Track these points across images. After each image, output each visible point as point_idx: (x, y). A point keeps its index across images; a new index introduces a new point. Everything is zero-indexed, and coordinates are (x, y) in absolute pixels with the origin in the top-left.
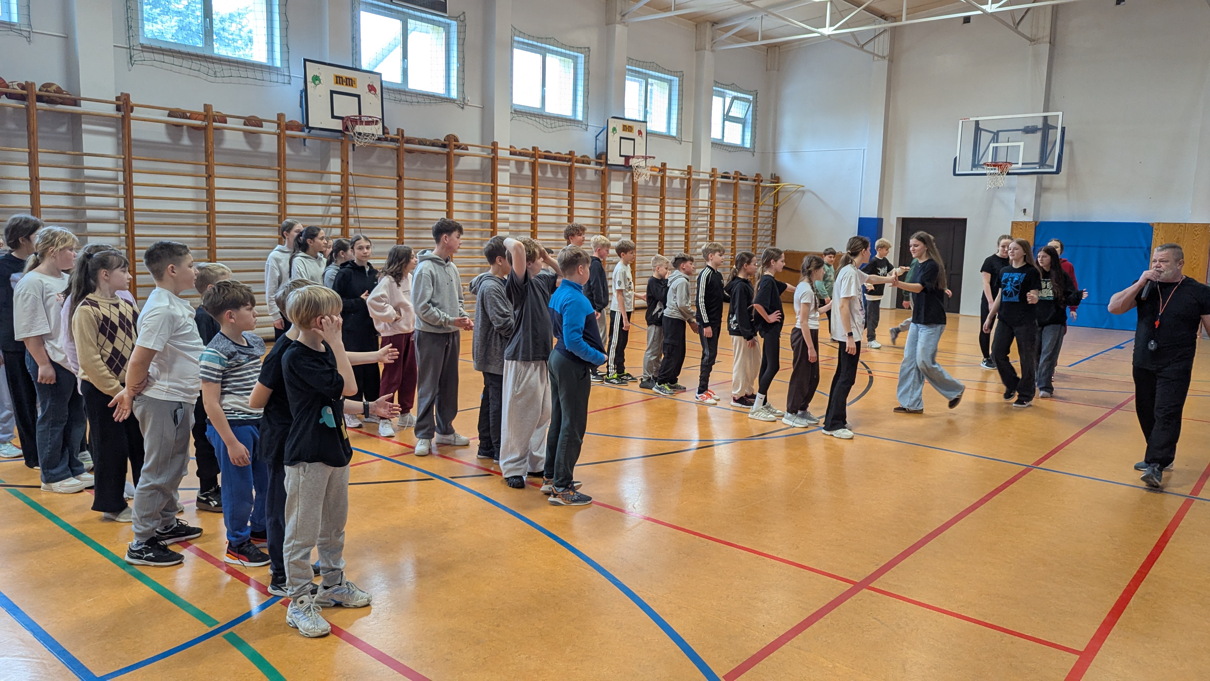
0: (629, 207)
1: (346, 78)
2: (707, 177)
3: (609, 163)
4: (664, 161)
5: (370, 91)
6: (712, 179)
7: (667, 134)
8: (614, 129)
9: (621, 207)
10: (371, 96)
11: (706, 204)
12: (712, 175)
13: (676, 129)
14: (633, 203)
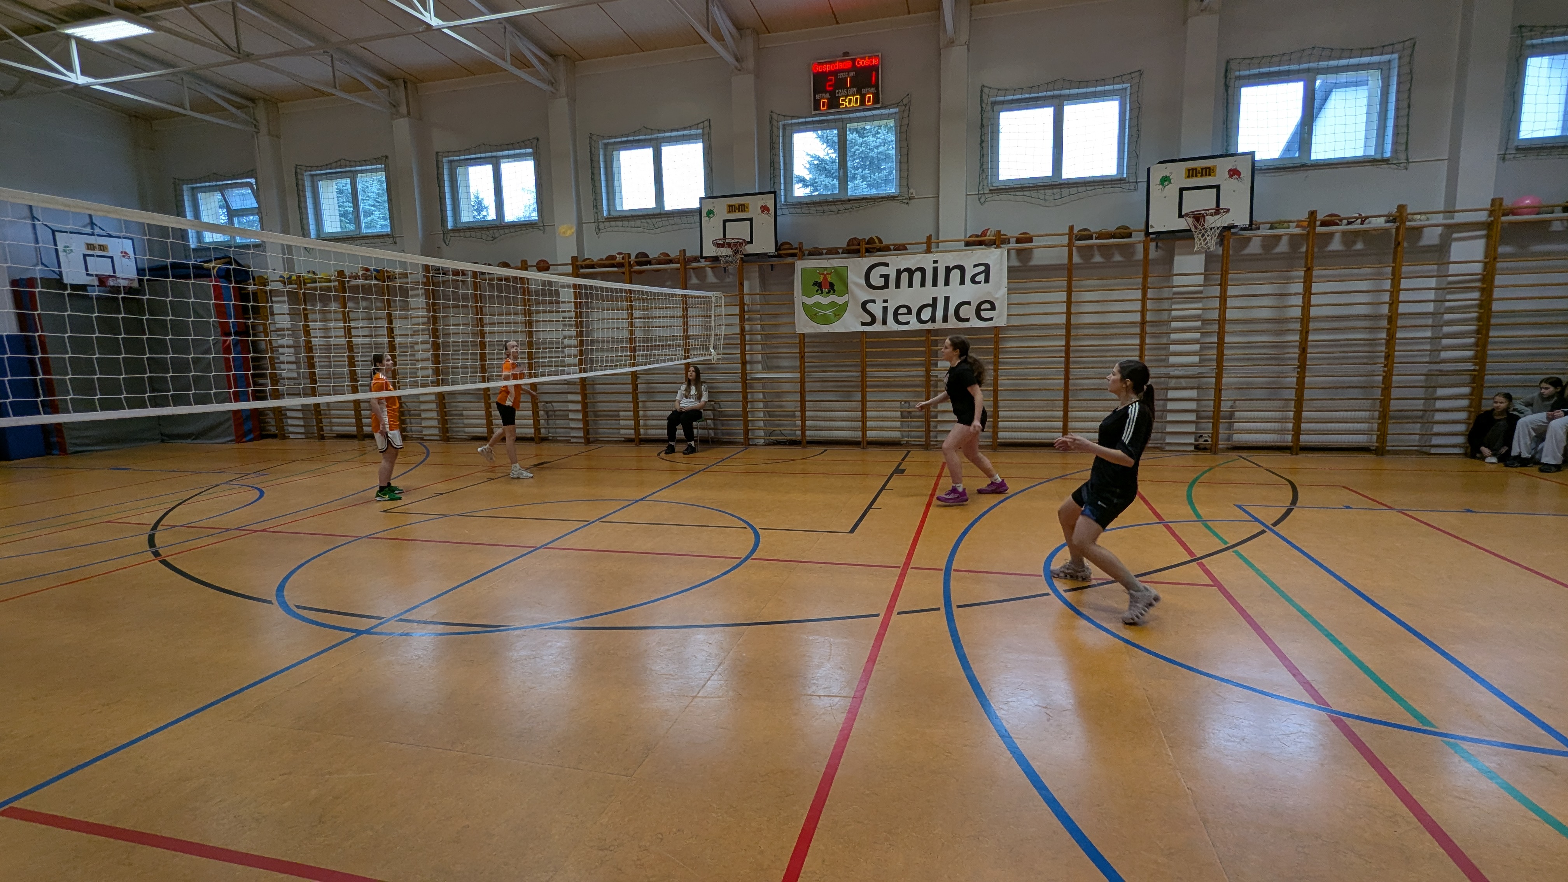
0: (1216, 291)
1: (739, 205)
2: (1483, 216)
3: (1151, 230)
4: (1312, 209)
5: (763, 212)
6: (1490, 219)
7: (1378, 157)
8: (1165, 180)
9: (1201, 292)
10: (764, 217)
11: (1478, 268)
12: (1491, 213)
13: (1395, 143)
14: (1223, 285)
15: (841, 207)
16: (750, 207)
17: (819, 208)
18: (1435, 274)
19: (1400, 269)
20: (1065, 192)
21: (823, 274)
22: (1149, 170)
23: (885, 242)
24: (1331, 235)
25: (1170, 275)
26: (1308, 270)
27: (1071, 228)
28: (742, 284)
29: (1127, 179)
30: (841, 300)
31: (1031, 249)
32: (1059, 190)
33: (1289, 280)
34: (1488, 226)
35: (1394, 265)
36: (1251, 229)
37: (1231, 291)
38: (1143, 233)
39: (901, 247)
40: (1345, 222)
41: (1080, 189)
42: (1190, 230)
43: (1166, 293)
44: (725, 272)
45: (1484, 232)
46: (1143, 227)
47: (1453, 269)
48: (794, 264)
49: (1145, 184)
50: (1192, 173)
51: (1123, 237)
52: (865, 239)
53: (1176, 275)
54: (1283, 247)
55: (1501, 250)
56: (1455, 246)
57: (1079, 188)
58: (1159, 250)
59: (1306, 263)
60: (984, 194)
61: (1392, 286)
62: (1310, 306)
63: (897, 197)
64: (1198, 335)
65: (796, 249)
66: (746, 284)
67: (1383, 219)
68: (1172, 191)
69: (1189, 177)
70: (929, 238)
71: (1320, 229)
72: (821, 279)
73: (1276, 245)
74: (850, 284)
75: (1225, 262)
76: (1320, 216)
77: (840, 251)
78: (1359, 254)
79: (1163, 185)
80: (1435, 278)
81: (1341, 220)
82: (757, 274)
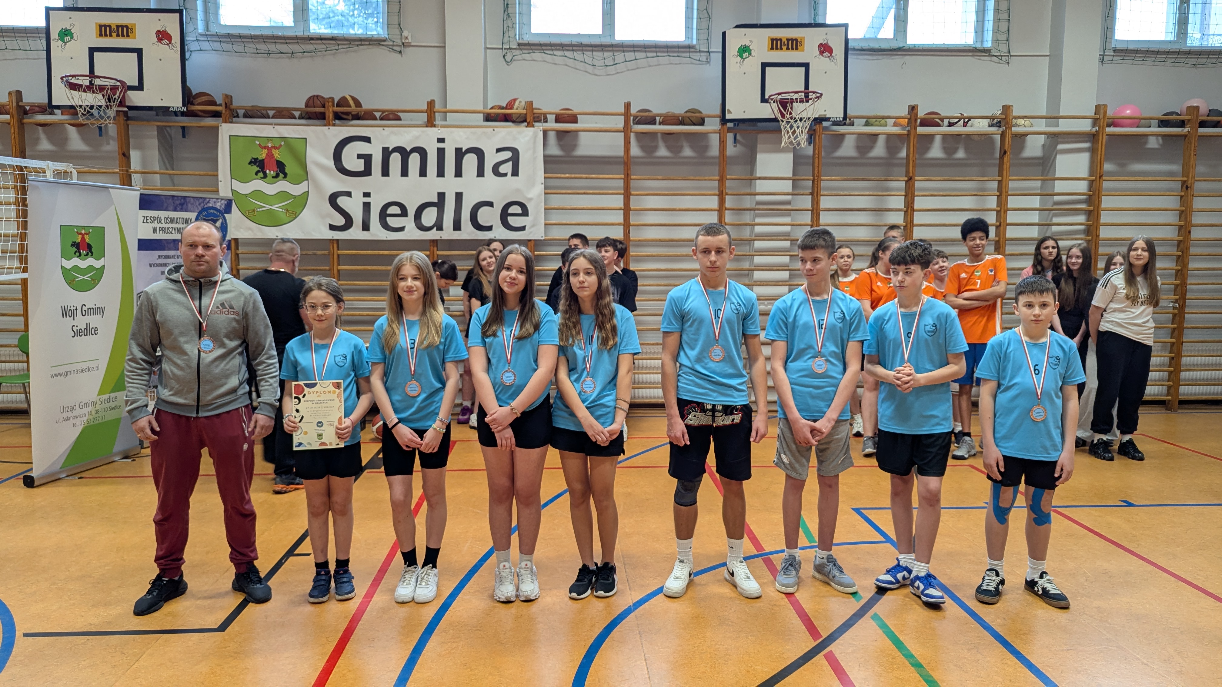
0: (806, 202)
1: (118, 26)
2: (1086, 126)
3: (728, 116)
4: (913, 104)
5: (160, 40)
6: (1094, 129)
7: (978, 46)
8: (744, 51)
9: (788, 203)
10: (163, 48)
11: (1082, 187)
12: (1095, 122)
13: (996, 31)
14: (815, 195)
15: (296, 48)
16: (138, 31)
17: (262, 47)
18: (1039, 192)
19: (1007, 185)
20: (620, 57)
21: (265, 148)
22: (724, 34)
23: (366, 105)
24: (930, 138)
25: (751, 178)
26: (910, 180)
27: (628, 106)
28: (125, 156)
29: (697, 47)
30: (296, 190)
31: (575, 133)
32: (611, 54)
33: (886, 192)
34: (1093, 137)
35: (1000, 178)
36: (845, 124)
37: (825, 202)
38: (718, 119)
39: (391, 116)
40: (946, 122)
41: (639, 55)
42: (775, 120)
43: (748, 202)
44: (101, 135)
45: (1086, 145)
46: (718, 112)
47: (1059, 186)
48: (216, 129)
49: (720, 55)
50: (776, 44)
51: (694, 124)
52: (333, 99)
53: (760, 178)
54: (879, 150)
55: (1108, 167)
56: (1061, 160)
57: (637, 54)
58: (738, 145)
59: (907, 172)
60: (510, 48)
61: (999, 203)
62: (913, 225)
63: (384, 41)
64: (786, 259)
65: (220, 105)
66: (135, 156)
67: (985, 122)
68: (753, 65)
69: (772, 48)
70: (431, 104)
71: (921, 130)
72: (262, 155)
73: (871, 148)
74: (310, 166)
75: (816, 164)
76: (921, 114)
77: (297, 114)
78: (960, 164)
79: (741, 57)
80: (1039, 197)
81: (942, 120)
82: (155, 142)
